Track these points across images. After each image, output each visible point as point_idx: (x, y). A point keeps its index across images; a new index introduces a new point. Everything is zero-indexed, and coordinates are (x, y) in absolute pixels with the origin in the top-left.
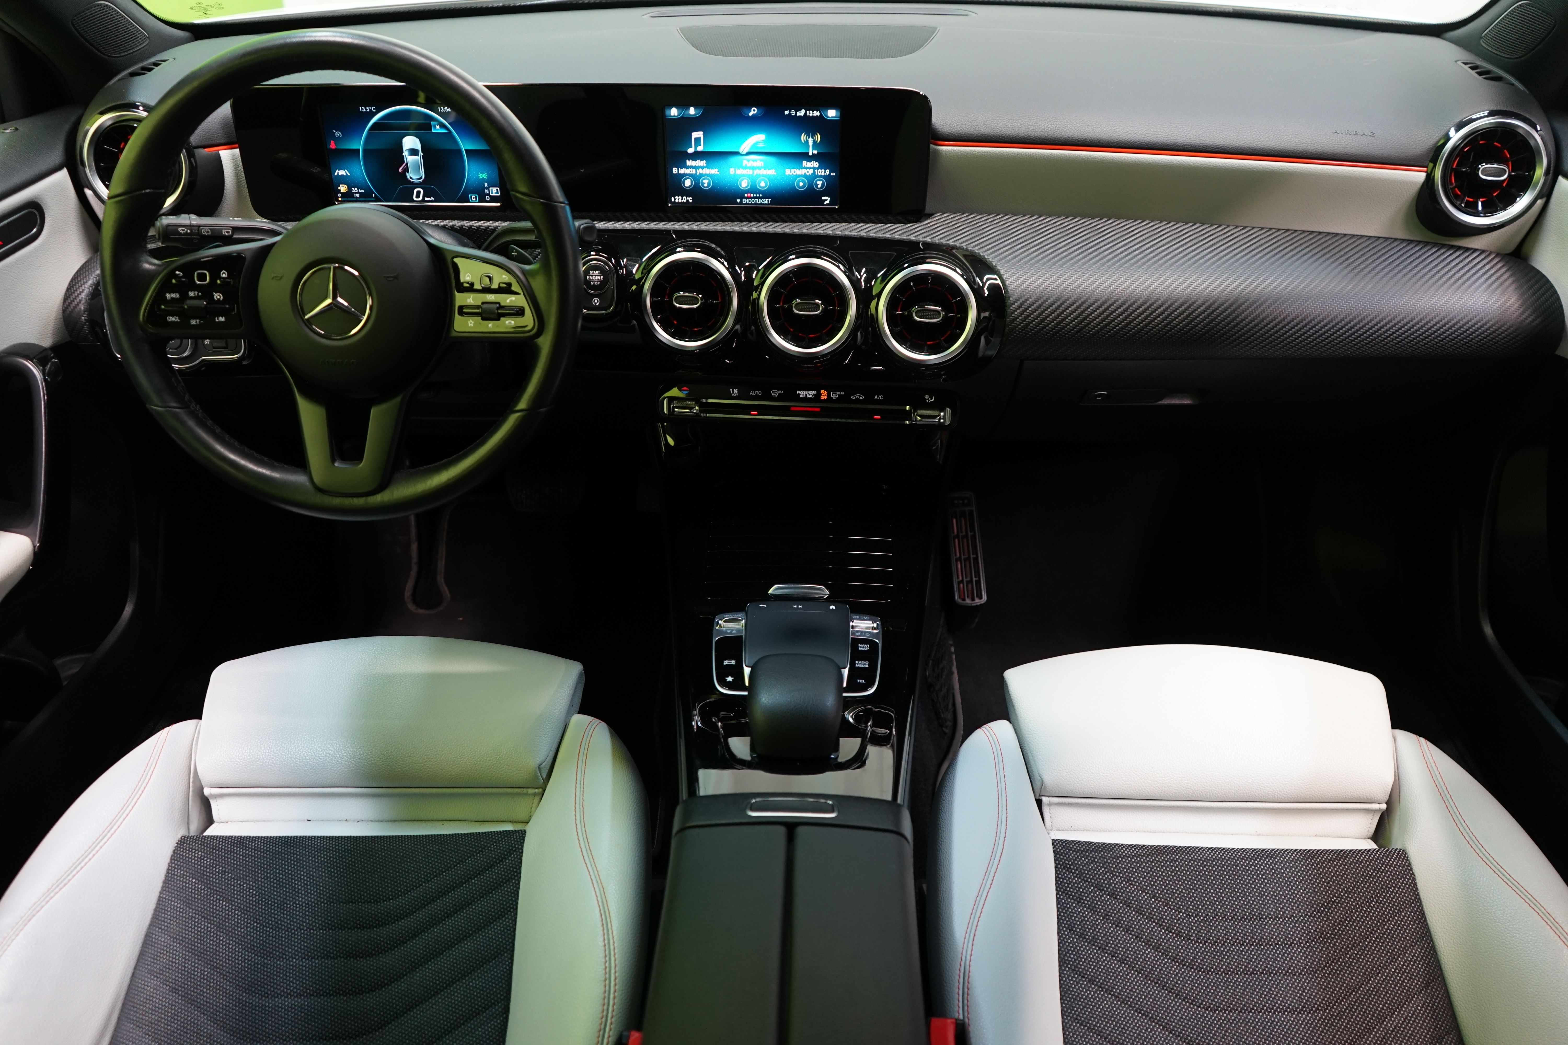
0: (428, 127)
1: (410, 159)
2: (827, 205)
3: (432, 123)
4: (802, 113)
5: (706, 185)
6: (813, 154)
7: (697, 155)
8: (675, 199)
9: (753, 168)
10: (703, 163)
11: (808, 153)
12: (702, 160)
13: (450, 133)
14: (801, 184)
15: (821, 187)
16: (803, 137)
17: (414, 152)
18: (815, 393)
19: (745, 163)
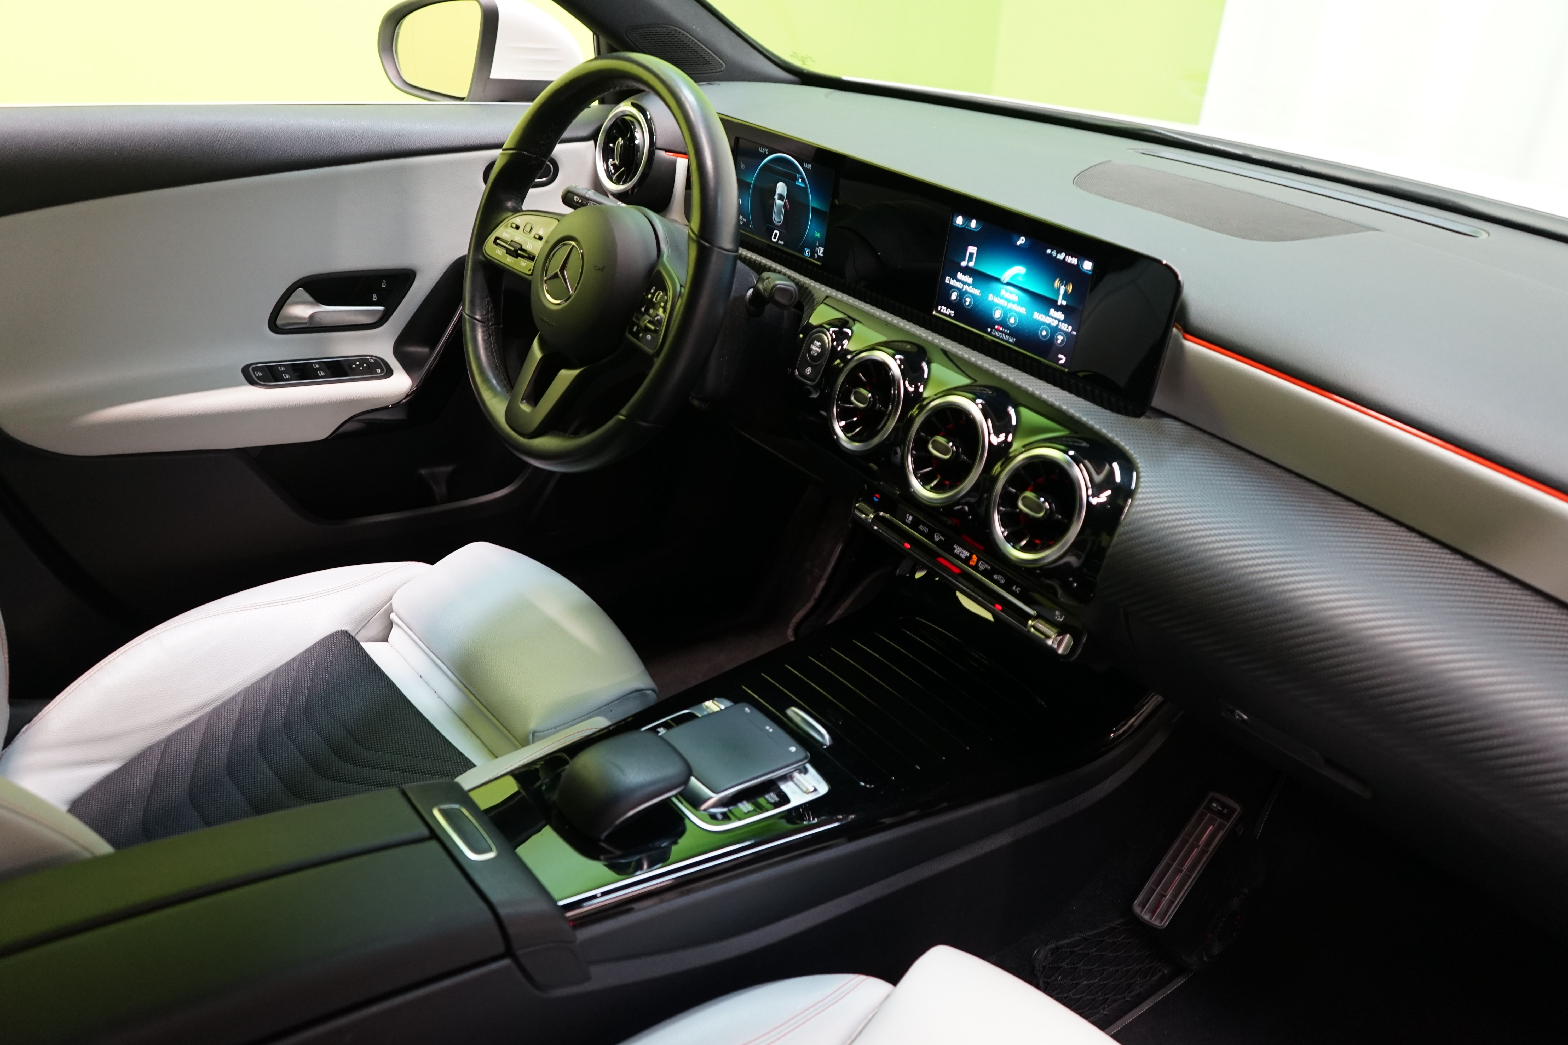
0: (795, 179)
1: (778, 202)
2: (1061, 365)
3: (798, 175)
4: (1061, 256)
5: (967, 304)
6: (1061, 305)
7: (967, 271)
8: (941, 309)
9: (1008, 301)
10: (968, 279)
11: (1057, 302)
12: (970, 277)
13: (806, 188)
14: (1044, 333)
15: (1061, 344)
16: (1057, 283)
17: (781, 197)
18: (968, 554)
19: (1003, 292)
